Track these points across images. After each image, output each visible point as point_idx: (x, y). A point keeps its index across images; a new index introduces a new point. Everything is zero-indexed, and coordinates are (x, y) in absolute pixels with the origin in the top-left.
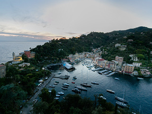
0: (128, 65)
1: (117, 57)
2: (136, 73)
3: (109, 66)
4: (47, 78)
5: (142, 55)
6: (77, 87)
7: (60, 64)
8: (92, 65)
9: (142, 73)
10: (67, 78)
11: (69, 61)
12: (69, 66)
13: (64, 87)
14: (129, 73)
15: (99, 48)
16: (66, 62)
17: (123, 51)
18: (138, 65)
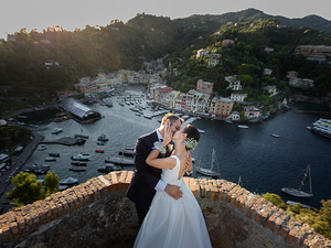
0: (223, 99)
1: (200, 83)
2: (235, 116)
3: (183, 104)
4: (20, 148)
5: (247, 76)
6: (112, 159)
7: (57, 106)
8: (144, 104)
9: (247, 114)
10: (81, 142)
11: (81, 98)
12: (82, 109)
13: (76, 164)
14: (222, 116)
15: (159, 61)
16: (72, 100)
17: (213, 67)
18: (240, 98)
